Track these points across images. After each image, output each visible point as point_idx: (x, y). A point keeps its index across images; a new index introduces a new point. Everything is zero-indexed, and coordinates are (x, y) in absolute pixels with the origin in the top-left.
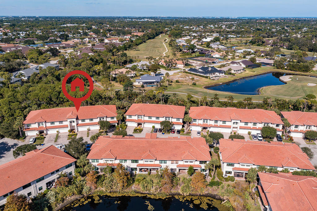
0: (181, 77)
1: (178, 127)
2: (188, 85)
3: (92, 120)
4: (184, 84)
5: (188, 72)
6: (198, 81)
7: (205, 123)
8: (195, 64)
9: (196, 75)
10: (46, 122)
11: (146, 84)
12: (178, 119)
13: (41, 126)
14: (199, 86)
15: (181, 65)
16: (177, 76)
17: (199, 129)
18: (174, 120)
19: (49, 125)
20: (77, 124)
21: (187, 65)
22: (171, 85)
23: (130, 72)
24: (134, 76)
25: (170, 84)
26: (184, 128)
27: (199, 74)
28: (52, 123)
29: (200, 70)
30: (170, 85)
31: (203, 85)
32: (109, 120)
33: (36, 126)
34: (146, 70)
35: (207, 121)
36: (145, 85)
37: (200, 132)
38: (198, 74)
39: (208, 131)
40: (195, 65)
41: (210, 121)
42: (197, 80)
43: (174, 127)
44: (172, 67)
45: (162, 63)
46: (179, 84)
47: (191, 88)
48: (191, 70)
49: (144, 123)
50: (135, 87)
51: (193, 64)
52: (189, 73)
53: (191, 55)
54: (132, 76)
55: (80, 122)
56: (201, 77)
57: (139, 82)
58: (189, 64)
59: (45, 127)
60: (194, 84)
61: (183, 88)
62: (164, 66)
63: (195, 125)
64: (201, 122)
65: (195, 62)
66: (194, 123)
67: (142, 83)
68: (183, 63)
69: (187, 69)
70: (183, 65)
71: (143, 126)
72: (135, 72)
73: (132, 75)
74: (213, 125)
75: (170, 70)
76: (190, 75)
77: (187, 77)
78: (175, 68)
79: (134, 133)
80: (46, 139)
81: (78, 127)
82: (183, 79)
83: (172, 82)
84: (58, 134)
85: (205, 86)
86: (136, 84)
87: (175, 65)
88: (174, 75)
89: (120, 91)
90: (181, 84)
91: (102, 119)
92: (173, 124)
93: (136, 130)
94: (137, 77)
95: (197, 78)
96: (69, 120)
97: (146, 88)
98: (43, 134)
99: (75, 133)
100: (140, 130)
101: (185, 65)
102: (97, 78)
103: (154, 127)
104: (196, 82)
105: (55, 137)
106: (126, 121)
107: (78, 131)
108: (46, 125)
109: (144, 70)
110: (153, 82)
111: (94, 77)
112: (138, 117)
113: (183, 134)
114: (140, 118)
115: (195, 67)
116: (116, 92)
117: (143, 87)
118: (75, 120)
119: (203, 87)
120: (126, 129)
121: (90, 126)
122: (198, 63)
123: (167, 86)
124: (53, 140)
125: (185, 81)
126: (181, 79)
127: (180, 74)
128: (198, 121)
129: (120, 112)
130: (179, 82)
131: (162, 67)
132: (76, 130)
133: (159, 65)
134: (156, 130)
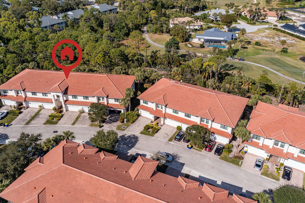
0: (267, 37)
1: (221, 140)
2: (274, 51)
3: (87, 98)
4: (266, 48)
5: (282, 29)
6: (292, 45)
7: (279, 147)
8: (296, 18)
9: (292, 35)
10: (24, 90)
11: (209, 42)
12: (224, 126)
13: (20, 94)
15: (273, 18)
16: (260, 34)
17: (263, 155)
18: (216, 126)
19: (29, 95)
20: (66, 101)
21: (282, 18)
22: (246, 48)
23: (193, 22)
24: (198, 29)
25: (245, 46)
26: (234, 143)
27: (298, 34)
28: (34, 93)
29: (301, 28)
30: (245, 48)
31: (298, 55)
32: (112, 101)
33: (12, 93)
34: (219, 21)
35: (283, 144)
36: (206, 45)
38: (296, 34)
39: (282, 164)
40: (295, 20)
41: (291, 147)
42: (291, 43)
43: (215, 138)
44: (259, 19)
45: (245, 13)
46: (259, 47)
47: (277, 56)
48: (287, 26)
49: (165, 118)
50: (192, 45)
51: (293, 18)
52: (282, 31)
53: (294, 4)
54: (197, 29)
55: (70, 98)
56: (300, 41)
57: (199, 39)
58: (286, 18)
59: (24, 97)
60: (285, 51)
61: (264, 56)
62: (248, 17)
63: (256, 145)
64: (270, 143)
65: (297, 14)
66: (254, 140)
67: (203, 40)
68: (277, 15)
69: (280, 25)
70: (276, 19)
71: (162, 122)
72: (202, 23)
73: (196, 27)
74: (296, 156)
75: (254, 24)
76: (282, 34)
77: (276, 38)
78: (263, 22)
79: (142, 133)
80: (20, 116)
81: (67, 105)
82: (269, 40)
83: (249, 43)
84: (40, 111)
85: (302, 56)
86: (195, 41)
87: (264, 18)
88: (257, 32)
89: (158, 51)
90: (262, 48)
91: (101, 98)
92: (214, 133)
93: (149, 128)
94: (203, 30)
95: (291, 41)
96: (52, 94)
97: (206, 49)
98: (22, 106)
99: (61, 114)
100: (155, 129)
101: (279, 18)
102: (150, 27)
103: (179, 128)
104: (288, 48)
105: (34, 114)
106: (139, 107)
107: (67, 110)
108: (25, 94)
109: (217, 21)
110: (220, 41)
111: (148, 25)
112: (157, 106)
113: (226, 157)
114: (160, 109)
115: (295, 22)
116: (153, 52)
117: (202, 46)
118: (60, 95)
119: (299, 57)
120: (134, 122)
121: (84, 107)
122: (301, 17)
123: (238, 50)
124: (26, 120)
125: (271, 44)
126: (266, 39)
127: (267, 31)
128: (264, 140)
129: (129, 92)
130: (260, 45)
131: (245, 18)
132: (64, 109)
133: (240, 15)
134: (179, 136)
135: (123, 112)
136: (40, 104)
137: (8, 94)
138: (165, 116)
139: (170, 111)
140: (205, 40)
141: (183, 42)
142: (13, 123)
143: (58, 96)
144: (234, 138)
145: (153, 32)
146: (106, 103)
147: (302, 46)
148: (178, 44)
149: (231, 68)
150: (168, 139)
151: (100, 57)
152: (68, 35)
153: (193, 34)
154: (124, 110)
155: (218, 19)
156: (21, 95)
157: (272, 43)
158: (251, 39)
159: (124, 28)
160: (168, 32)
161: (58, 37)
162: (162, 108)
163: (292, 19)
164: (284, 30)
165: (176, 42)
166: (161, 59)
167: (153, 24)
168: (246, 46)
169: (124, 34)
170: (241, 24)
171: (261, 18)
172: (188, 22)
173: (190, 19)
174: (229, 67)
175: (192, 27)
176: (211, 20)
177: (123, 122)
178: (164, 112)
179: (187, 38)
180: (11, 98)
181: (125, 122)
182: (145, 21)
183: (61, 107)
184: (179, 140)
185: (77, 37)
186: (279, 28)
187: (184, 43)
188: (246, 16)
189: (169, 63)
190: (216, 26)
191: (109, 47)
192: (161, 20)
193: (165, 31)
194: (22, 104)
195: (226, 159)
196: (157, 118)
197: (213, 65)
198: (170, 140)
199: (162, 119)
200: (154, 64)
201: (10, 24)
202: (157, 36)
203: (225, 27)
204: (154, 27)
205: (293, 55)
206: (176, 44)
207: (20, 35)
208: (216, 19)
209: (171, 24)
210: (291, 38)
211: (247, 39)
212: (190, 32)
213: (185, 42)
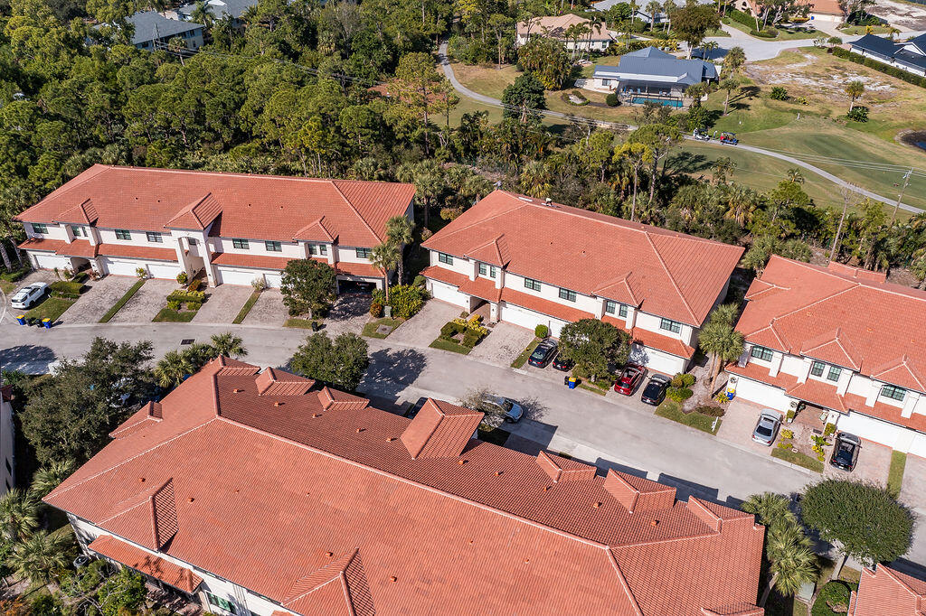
0: (807, 75)
1: (665, 365)
2: (827, 114)
3: (275, 245)
4: (805, 108)
5: (853, 50)
6: (882, 98)
7: (823, 379)
8: (899, 18)
9: (884, 69)
10: (93, 224)
11: (635, 90)
12: (670, 324)
13: (81, 237)
14: (882, 128)
15: (828, 18)
16: (788, 67)
17: (780, 402)
18: (649, 323)
19: (109, 238)
20: (215, 256)
21: (855, 18)
22: (745, 106)
23: (586, 31)
24: (603, 50)
25: (741, 101)
26: (699, 372)
27: (901, 67)
28: (122, 234)
29: (912, 48)
30: (740, 106)
31: (899, 126)
32: (348, 256)
33: (58, 234)
34: (667, 26)
35: (836, 371)
36: (625, 97)
37: (777, 426)
38: (894, 65)
39: (832, 428)
40: (896, 23)
41: (857, 379)
42: (880, 93)
43: (645, 359)
44: (786, 22)
45: (744, 4)
46: (784, 104)
47: (835, 131)
48: (870, 43)
49: (502, 303)
50: (582, 98)
51: (891, 18)
52: (853, 58)
54: (598, 52)
55: (228, 247)
56: (908, 84)
57: (605, 81)
58: (870, 16)
59: (93, 243)
60: (859, 116)
61: (796, 130)
62: (753, 15)
63: (760, 376)
64: (798, 369)
65: (903, 7)
66: (755, 361)
67: (615, 84)
68: (842, 8)
69: (848, 40)
70: (838, 20)
71: (493, 315)
72: (614, 34)
73: (598, 46)
74: (870, 403)
75: (772, 35)
76: (854, 65)
77: (835, 77)
78: (799, 30)
79: (435, 345)
80: (84, 299)
81: (219, 268)
82: (814, 83)
83: (754, 91)
84: (140, 284)
85: (910, 132)
86: (595, 86)
87: (801, 17)
88: (779, 61)
89: (480, 115)
90: (792, 106)
91: (318, 248)
92: (641, 344)
93: (455, 333)
94: (616, 55)
95: (881, 88)
96: (176, 234)
97: (626, 110)
98: (87, 272)
99: (201, 294)
100: (474, 333)
101: (847, 18)
102: (459, 46)
103: (543, 332)
104: (869, 106)
105: (123, 294)
106: (426, 273)
107: (219, 283)
108: (98, 237)
109: (661, 27)
110: (666, 88)
111: (452, 40)
112: (479, 270)
113: (675, 408)
114: (488, 277)
115: (894, 31)
116: (466, 116)
117: (613, 102)
118: (199, 236)
119: (902, 134)
120: (411, 315)
121: (268, 272)
122: (915, 15)
123: (721, 113)
124: (102, 309)
125: (818, 96)
126: (806, 81)
127: (808, 56)
128: (783, 359)
129: (396, 229)
130: (785, 99)
131: (744, 19)
132: (210, 279)
133: (731, 8)
134: (543, 353)
135: (379, 286)
136: (141, 264)
137: (46, 236)
138: (504, 298)
139: (515, 283)
140: (621, 82)
141: (557, 89)
142: (65, 316)
143: (192, 242)
144: (698, 358)
145: (466, 59)
146: (331, 262)
147: (913, 102)
148: (541, 93)
149: (698, 164)
150: (510, 362)
151: (310, 129)
152: (214, 66)
153: (586, 64)
154: (383, 280)
155: (662, 21)
156: (86, 238)
157: (824, 94)
158: (762, 82)
159: (379, 45)
160: (512, 59)
161: (186, 71)
162: (493, 274)
163: (885, 22)
164: (860, 52)
165: (535, 87)
166: (490, 137)
167: (467, 35)
168: (745, 101)
169: (379, 64)
170: (732, 37)
171: (792, 18)
172: (572, 29)
173: (577, 20)
174: (691, 163)
175: (583, 46)
176: (643, 23)
177: (381, 315)
178: (498, 286)
179: (569, 78)
180: (56, 248)
181: (388, 315)
182: (443, 28)
183: (202, 273)
184: (543, 364)
185: (242, 72)
186: (845, 46)
187: (560, 93)
188: (748, 11)
189: (515, 149)
190: (656, 40)
191: (338, 102)
192: (490, 22)
193: (501, 55)
194: (88, 266)
195: (674, 415)
196: (479, 304)
197: (643, 151)
198: (517, 363)
199: (493, 306)
200: (471, 152)
201: (39, 35)
202: (478, 72)
203: (684, 44)
204: (469, 46)
205: (881, 129)
206: (534, 92)
207: (70, 68)
208: (657, 19)
209: (522, 36)
210: (880, 76)
211: (748, 82)
212: (577, 58)
213: (562, 89)
